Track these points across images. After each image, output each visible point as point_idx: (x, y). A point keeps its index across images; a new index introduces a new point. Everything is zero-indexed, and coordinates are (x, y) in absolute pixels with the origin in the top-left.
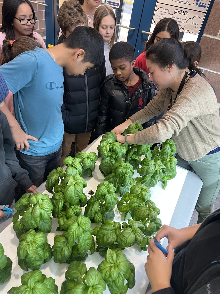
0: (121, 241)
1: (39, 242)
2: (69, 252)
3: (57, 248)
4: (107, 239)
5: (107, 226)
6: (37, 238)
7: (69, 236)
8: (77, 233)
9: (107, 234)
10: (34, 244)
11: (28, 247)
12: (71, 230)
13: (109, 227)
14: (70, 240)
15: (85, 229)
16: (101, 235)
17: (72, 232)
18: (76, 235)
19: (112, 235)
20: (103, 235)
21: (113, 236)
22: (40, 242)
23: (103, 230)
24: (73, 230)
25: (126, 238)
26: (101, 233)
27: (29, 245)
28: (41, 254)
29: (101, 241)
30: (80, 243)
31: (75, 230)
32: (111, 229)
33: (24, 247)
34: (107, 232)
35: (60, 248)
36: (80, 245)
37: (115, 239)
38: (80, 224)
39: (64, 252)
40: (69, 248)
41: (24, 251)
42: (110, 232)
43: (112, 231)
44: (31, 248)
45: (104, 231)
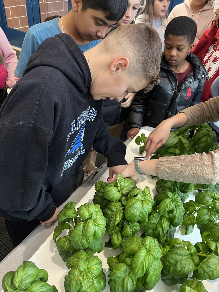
0: (204, 272)
1: (95, 271)
2: (134, 285)
3: (116, 278)
4: (181, 267)
5: (181, 250)
6: (92, 266)
7: (137, 267)
8: (147, 263)
9: (181, 260)
10: (89, 274)
11: (81, 278)
12: (139, 258)
13: (184, 251)
14: (138, 271)
15: (156, 257)
16: (172, 261)
17: (140, 262)
18: (146, 266)
19: (188, 262)
20: (174, 261)
21: (190, 264)
22: (97, 272)
23: (174, 255)
24: (141, 259)
25: (212, 269)
26: (171, 259)
27: (83, 275)
28: (98, 287)
29: (172, 269)
30: (150, 276)
31: (144, 259)
32: (186, 254)
33: (76, 278)
34: (180, 257)
35: (120, 278)
36: (151, 278)
37: (192, 267)
38: (149, 249)
39: (127, 284)
40: (133, 280)
41: (76, 284)
42: (185, 258)
43: (187, 257)
44: (86, 281)
45: (177, 256)
